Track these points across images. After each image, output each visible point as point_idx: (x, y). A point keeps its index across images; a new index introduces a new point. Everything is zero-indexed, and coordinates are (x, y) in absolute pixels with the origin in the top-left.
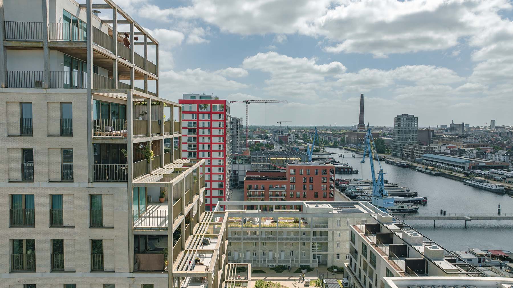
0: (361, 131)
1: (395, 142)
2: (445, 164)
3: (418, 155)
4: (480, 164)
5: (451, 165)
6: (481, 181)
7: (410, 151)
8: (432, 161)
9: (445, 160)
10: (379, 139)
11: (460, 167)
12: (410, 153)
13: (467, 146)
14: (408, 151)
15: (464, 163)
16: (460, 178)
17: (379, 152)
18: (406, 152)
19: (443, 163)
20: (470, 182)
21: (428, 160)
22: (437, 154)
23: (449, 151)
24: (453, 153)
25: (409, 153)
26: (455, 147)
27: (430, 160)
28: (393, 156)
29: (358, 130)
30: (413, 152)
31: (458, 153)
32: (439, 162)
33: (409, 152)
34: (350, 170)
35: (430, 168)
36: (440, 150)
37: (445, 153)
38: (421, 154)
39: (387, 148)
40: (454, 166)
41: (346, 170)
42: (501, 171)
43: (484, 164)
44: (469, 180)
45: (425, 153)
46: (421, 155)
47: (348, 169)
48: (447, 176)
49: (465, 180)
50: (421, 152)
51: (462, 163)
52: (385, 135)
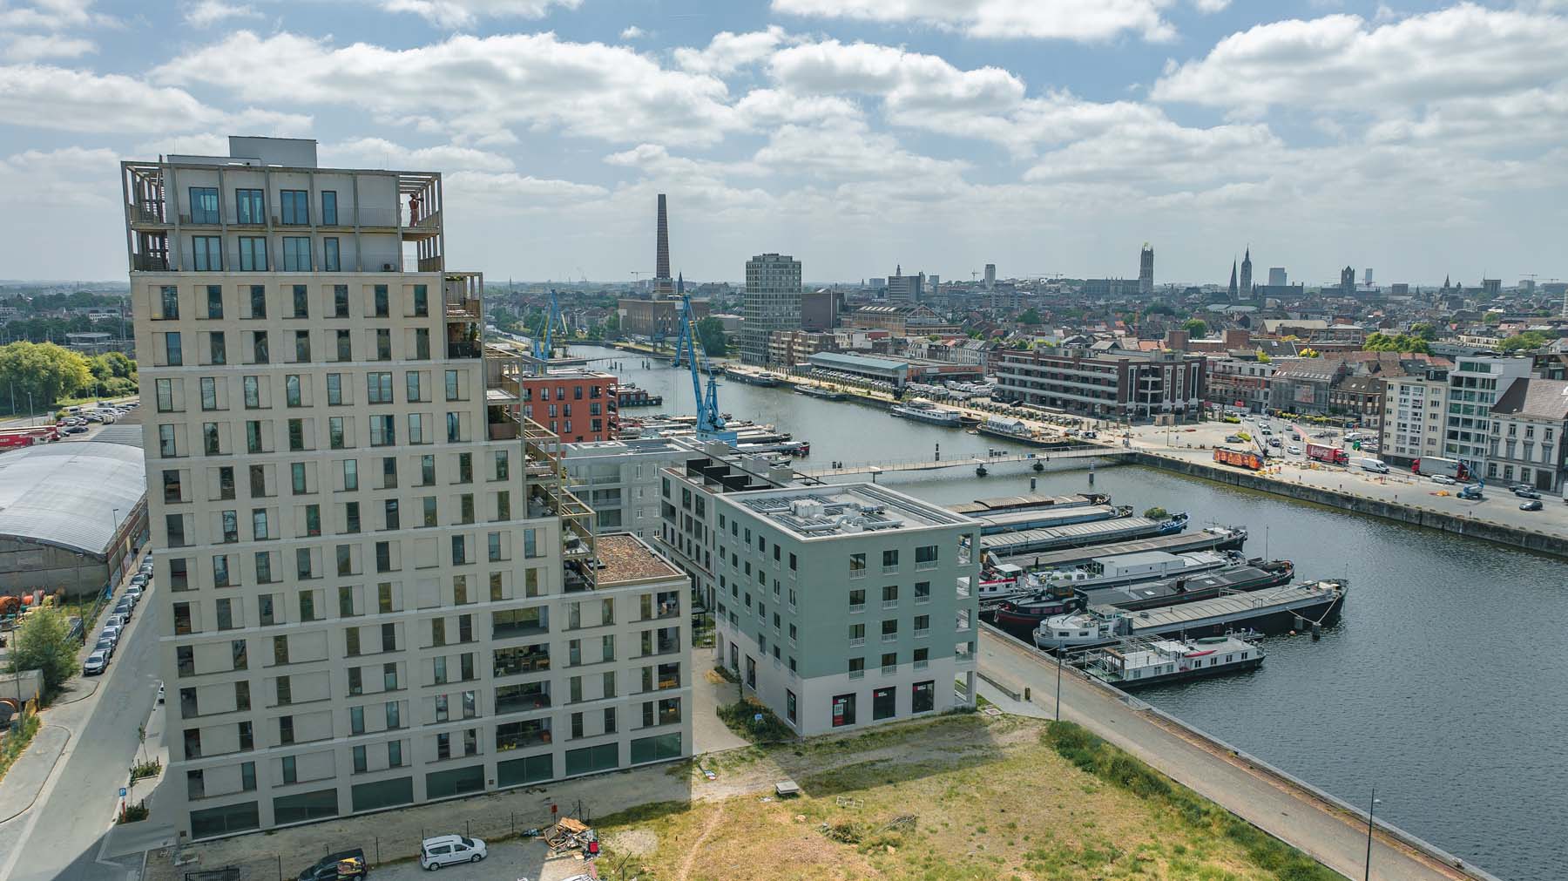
0: (662, 297)
1: (750, 326)
2: (859, 374)
3: (802, 355)
4: (929, 371)
5: (871, 376)
6: (921, 407)
7: (784, 346)
8: (833, 370)
9: (858, 366)
10: (709, 321)
11: (889, 379)
12: (784, 352)
13: (915, 332)
14: (779, 349)
15: (896, 371)
16: (885, 403)
17: (711, 352)
18: (776, 351)
19: (854, 373)
20: (903, 410)
21: (823, 368)
22: (844, 351)
23: (869, 345)
24: (880, 348)
25: (781, 352)
26: (886, 334)
27: (828, 368)
28: (746, 361)
29: (655, 296)
30: (790, 349)
31: (891, 350)
32: (848, 372)
33: (783, 349)
34: (642, 397)
35: (824, 384)
36: (852, 344)
37: (862, 351)
38: (809, 353)
39: (731, 342)
40: (877, 378)
41: (633, 397)
42: (967, 385)
43: (937, 371)
44: (901, 406)
45: (816, 352)
46: (807, 356)
47: (638, 395)
48: (860, 400)
49: (892, 407)
50: (807, 349)
51: (892, 370)
52: (726, 309)
